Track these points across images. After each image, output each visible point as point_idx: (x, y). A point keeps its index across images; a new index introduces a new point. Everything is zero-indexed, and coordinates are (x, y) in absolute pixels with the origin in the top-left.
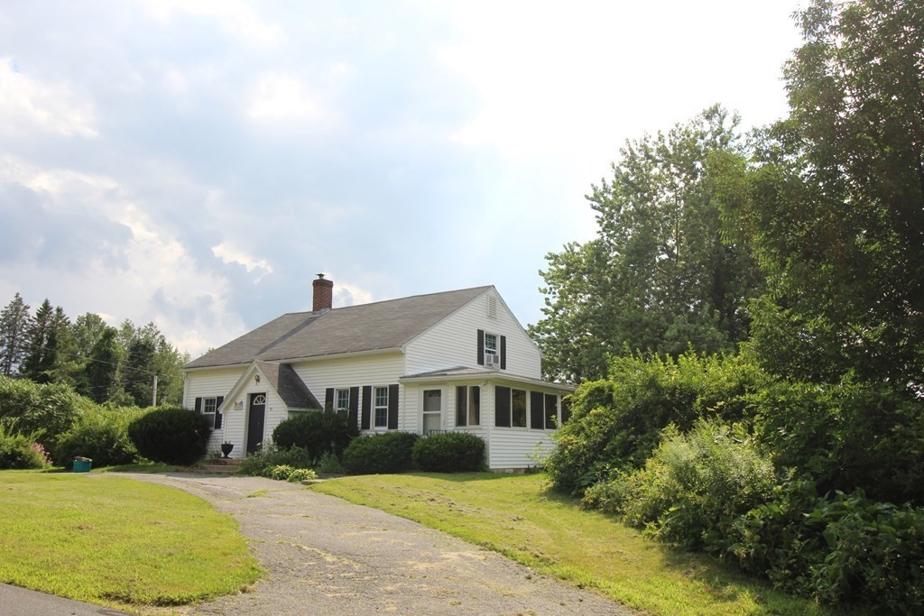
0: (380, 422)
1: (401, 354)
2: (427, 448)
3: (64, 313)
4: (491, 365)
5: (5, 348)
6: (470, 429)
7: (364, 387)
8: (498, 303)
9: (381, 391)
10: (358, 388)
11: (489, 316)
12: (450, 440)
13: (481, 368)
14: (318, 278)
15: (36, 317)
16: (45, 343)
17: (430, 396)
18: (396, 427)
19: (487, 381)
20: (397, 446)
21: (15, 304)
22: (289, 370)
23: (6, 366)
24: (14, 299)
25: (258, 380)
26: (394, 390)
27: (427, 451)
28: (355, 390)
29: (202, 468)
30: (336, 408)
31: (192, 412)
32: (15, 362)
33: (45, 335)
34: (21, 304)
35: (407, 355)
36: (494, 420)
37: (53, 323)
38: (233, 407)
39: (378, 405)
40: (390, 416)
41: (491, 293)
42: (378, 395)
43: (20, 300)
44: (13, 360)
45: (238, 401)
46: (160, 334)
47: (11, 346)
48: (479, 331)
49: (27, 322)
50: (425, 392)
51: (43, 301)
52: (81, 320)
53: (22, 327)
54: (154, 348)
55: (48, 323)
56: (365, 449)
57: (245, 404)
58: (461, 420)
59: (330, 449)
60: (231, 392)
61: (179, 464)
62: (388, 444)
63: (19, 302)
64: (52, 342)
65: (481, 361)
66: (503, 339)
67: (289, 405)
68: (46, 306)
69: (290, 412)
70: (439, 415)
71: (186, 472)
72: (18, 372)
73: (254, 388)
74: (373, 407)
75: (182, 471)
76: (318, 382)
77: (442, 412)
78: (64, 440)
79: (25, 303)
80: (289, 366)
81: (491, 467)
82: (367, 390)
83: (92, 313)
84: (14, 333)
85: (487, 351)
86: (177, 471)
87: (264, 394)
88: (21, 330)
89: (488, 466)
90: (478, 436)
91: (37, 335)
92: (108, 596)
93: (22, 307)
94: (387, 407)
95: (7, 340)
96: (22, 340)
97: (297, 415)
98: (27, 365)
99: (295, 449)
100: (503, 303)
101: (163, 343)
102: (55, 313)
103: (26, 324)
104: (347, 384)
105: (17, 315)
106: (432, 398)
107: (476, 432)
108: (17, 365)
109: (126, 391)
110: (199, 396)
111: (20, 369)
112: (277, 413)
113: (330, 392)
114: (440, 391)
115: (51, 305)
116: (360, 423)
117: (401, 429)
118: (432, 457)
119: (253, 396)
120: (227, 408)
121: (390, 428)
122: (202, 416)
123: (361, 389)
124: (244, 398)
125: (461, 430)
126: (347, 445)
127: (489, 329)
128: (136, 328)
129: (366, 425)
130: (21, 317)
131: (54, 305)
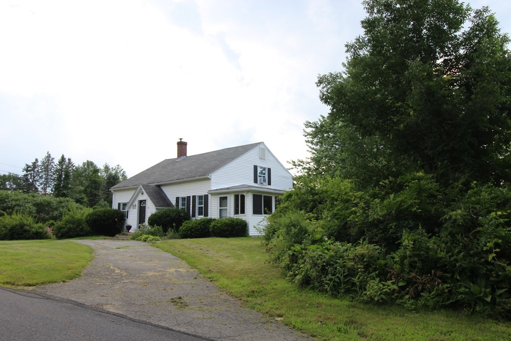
0: (200, 214)
1: (209, 179)
2: (216, 226)
3: (72, 161)
4: (262, 183)
5: (43, 180)
6: (240, 216)
7: (193, 196)
8: (266, 151)
9: (200, 197)
10: (190, 197)
11: (261, 158)
12: (227, 221)
13: (256, 185)
14: (179, 141)
15: (58, 163)
16: (64, 177)
17: (223, 200)
18: (207, 216)
19: (248, 191)
20: (203, 225)
21: (47, 157)
22: (158, 188)
23: (44, 189)
24: (47, 155)
25: (143, 194)
26: (206, 197)
27: (216, 227)
28: (189, 198)
29: (117, 237)
30: (180, 207)
31: (116, 210)
32: (49, 187)
33: (63, 173)
34: (50, 157)
35: (212, 180)
36: (252, 211)
37: (67, 166)
38: (132, 207)
39: (199, 205)
40: (204, 211)
41: (262, 146)
42: (199, 200)
43: (50, 155)
44: (48, 186)
45: (134, 204)
46: (123, 171)
47: (46, 179)
48: (254, 166)
49: (54, 166)
50: (220, 198)
51: (61, 155)
52: (84, 164)
53: (51, 169)
54: (119, 178)
55: (64, 166)
56: (189, 227)
57: (137, 206)
58: (236, 212)
59: (172, 227)
60: (130, 200)
61: (106, 235)
62: (199, 224)
63: (49, 156)
64: (67, 176)
65: (256, 181)
66: (269, 170)
67: (156, 206)
68: (63, 159)
69: (156, 209)
70: (226, 209)
71: (109, 239)
72: (51, 192)
73: (141, 198)
74: (197, 206)
75: (107, 239)
76: (173, 194)
77: (228, 208)
78: (57, 225)
79: (52, 156)
80: (159, 186)
81: (250, 235)
82: (194, 197)
83: (89, 160)
84: (48, 172)
85: (259, 176)
86: (105, 239)
87: (145, 200)
88: (51, 170)
89: (248, 234)
90: (244, 219)
91: (59, 172)
92: (7, 283)
93: (51, 159)
94: (203, 206)
95: (44, 176)
96: (52, 176)
97: (160, 210)
98: (55, 188)
99: (156, 227)
100: (269, 151)
101: (123, 175)
102: (67, 161)
103: (53, 167)
104: (185, 195)
105: (48, 163)
106: (223, 201)
107: (243, 217)
108: (50, 188)
109: (105, 200)
110: (119, 202)
111: (52, 190)
112: (151, 209)
113: (177, 199)
114: (226, 197)
115: (65, 157)
116: (191, 214)
117: (209, 217)
118: (218, 230)
119: (141, 202)
120: (129, 208)
121: (204, 216)
122: (121, 212)
123: (191, 197)
124: (136, 203)
125: (236, 217)
126: (181, 225)
127: (260, 164)
128: (110, 167)
129: (194, 215)
130: (50, 164)
131: (67, 157)
